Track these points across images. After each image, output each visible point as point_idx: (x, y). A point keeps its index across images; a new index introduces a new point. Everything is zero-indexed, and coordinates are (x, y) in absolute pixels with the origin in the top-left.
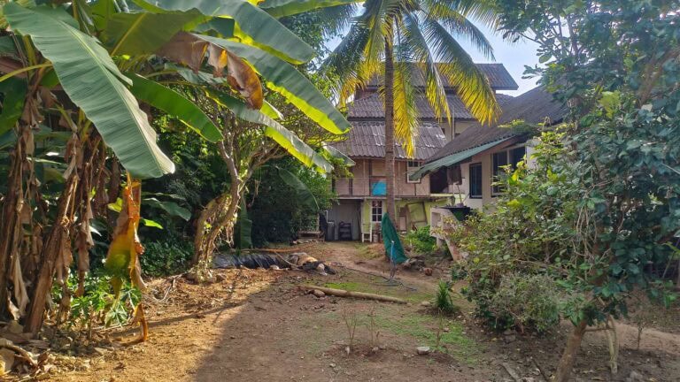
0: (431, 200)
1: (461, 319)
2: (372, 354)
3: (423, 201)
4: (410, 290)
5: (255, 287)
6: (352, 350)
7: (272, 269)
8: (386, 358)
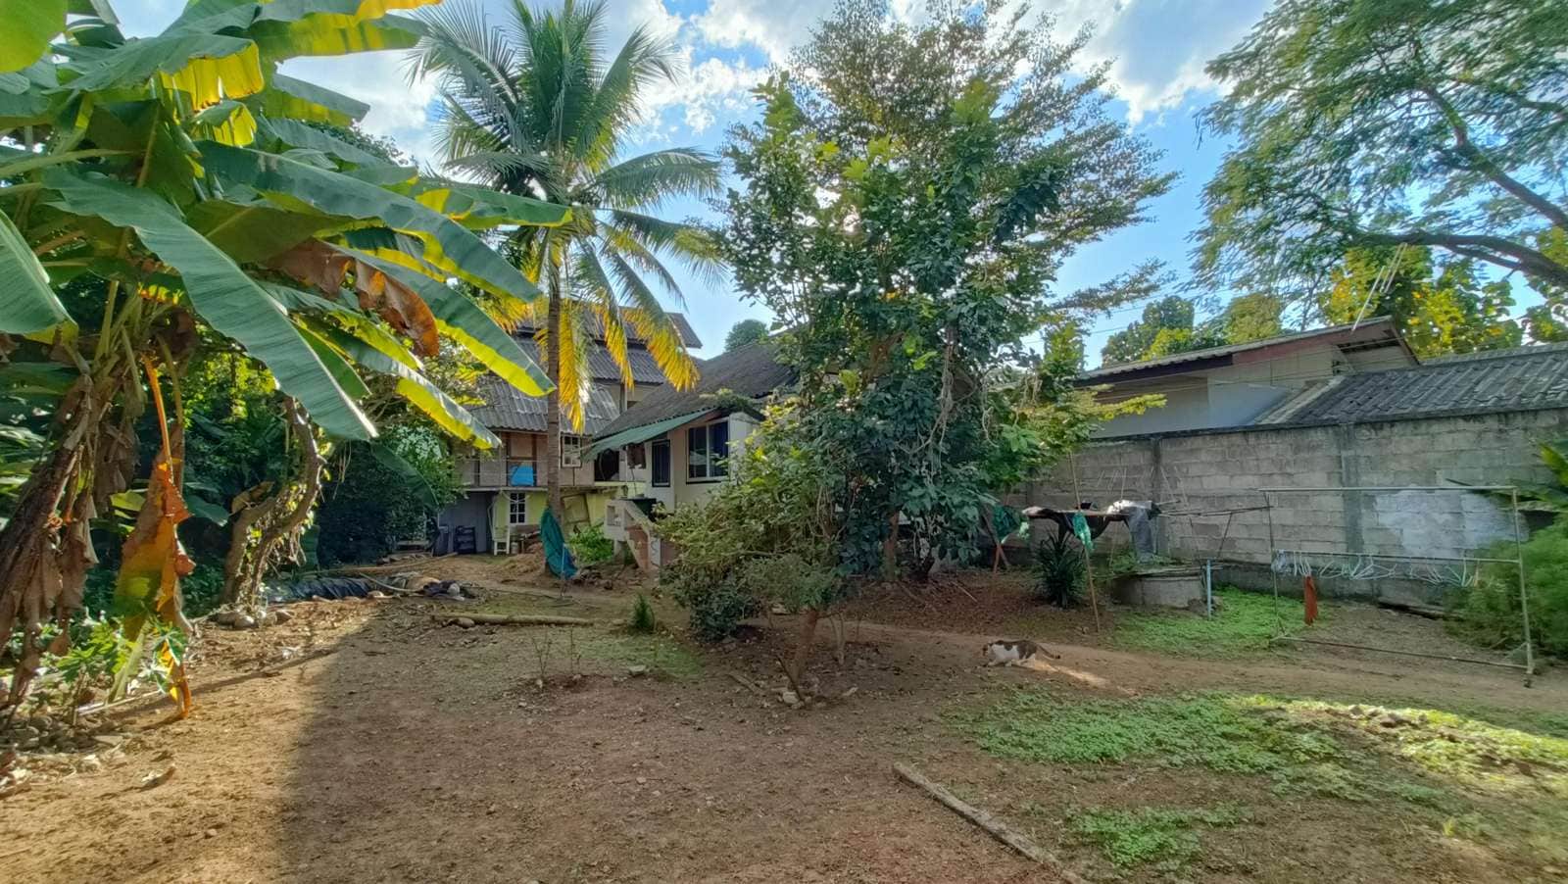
0: (594, 491)
1: (667, 635)
2: (572, 685)
3: (585, 493)
4: (590, 610)
5: (351, 625)
6: (545, 682)
7: (371, 598)
8: (592, 687)
